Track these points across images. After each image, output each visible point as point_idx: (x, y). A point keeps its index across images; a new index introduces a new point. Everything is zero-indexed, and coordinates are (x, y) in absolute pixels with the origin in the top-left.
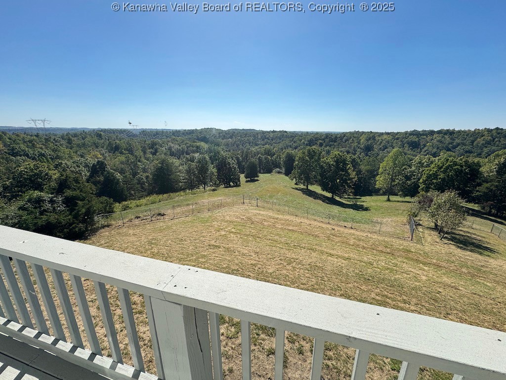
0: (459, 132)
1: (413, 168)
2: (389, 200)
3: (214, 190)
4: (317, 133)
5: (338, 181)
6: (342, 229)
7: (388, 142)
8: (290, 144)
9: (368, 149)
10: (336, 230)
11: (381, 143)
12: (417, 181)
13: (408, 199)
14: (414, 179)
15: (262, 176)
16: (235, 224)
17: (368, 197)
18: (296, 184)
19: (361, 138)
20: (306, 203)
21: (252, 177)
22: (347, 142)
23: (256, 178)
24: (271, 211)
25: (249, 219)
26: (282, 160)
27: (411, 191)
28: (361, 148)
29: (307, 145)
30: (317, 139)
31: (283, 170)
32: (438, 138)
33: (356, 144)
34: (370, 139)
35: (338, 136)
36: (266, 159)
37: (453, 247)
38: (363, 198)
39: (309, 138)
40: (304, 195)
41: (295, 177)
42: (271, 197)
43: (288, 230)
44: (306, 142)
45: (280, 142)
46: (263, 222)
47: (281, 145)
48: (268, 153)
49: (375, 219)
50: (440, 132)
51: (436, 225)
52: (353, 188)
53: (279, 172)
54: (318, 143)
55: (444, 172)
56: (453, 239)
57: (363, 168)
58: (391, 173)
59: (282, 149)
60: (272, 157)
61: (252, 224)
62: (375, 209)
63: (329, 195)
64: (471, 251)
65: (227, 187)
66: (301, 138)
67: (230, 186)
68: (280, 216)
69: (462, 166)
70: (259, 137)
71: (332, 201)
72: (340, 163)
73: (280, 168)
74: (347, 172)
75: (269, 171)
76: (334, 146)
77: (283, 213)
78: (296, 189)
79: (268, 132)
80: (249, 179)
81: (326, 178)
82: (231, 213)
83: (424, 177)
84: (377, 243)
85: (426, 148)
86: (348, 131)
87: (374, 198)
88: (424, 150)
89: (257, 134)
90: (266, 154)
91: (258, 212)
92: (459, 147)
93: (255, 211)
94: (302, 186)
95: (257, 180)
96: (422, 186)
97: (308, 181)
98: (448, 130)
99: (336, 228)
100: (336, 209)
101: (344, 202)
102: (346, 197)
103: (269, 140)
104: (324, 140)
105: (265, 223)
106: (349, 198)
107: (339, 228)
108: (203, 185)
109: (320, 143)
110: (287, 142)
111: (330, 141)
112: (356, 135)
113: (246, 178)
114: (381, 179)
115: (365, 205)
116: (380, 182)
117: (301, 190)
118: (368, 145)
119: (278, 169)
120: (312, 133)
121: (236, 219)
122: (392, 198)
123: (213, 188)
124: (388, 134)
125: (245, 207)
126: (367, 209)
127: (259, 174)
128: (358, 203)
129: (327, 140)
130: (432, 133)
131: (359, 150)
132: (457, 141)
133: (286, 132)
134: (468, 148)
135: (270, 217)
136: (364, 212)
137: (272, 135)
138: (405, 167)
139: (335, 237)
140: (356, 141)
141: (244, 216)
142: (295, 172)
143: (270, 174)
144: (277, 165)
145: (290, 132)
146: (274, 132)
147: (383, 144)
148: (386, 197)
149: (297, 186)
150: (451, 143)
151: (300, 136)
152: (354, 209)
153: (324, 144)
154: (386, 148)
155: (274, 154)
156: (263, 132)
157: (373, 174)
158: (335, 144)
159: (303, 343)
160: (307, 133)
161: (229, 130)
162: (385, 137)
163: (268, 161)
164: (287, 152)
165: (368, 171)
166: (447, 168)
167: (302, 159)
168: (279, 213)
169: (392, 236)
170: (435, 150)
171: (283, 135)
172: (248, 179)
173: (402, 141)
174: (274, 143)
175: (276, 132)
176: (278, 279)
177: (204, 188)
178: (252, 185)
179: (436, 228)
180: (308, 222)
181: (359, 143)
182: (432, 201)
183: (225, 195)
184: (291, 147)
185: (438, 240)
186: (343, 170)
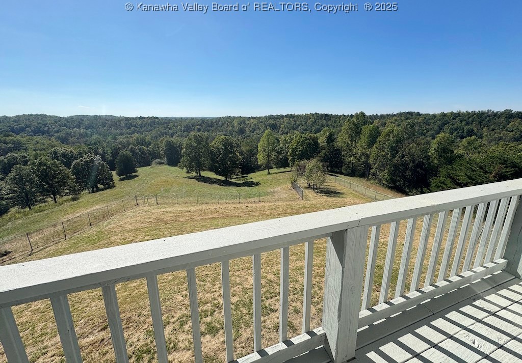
0: (298, 116)
1: (282, 145)
2: (269, 173)
3: (74, 199)
4: (192, 119)
5: (229, 163)
6: (254, 205)
7: (255, 125)
8: (165, 131)
9: (242, 132)
10: (250, 207)
11: (250, 126)
12: (286, 155)
13: (282, 170)
14: (284, 153)
15: (141, 171)
16: (145, 230)
17: (252, 174)
18: (188, 172)
19: (234, 122)
20: (206, 189)
21: (128, 172)
22: (223, 126)
23: (134, 174)
24: (177, 205)
25: (159, 220)
26: (161, 149)
27: (283, 163)
28: (236, 132)
29: (184, 131)
30: (194, 125)
31: (165, 160)
32: (287, 121)
33: (231, 128)
34: (241, 123)
35: (214, 121)
36: (140, 149)
37: (325, 197)
38: (250, 176)
39: (186, 124)
40: (200, 182)
41: (185, 166)
42: (167, 191)
43: (210, 218)
44: (182, 128)
45: (152, 130)
46: (178, 219)
47: (154, 133)
48: (141, 142)
49: (269, 191)
50: (287, 116)
51: (309, 185)
52: (240, 168)
53: (160, 163)
54: (196, 129)
55: (301, 145)
56: (322, 192)
57: (244, 149)
58: (267, 150)
59: (156, 137)
60: (147, 147)
61: (166, 224)
62: (263, 183)
63: (223, 178)
64: (334, 197)
65: (93, 192)
66: (176, 124)
67: (99, 190)
68: (192, 208)
69: (310, 140)
70: (123, 125)
71: (227, 183)
72: (228, 147)
73: (160, 158)
74: (235, 154)
75: (147, 163)
76: (211, 131)
77: (192, 204)
78: (189, 177)
79: (133, 118)
80: (124, 176)
81: (217, 162)
82: (128, 220)
83: (290, 151)
84: (285, 208)
85: (281, 129)
86: (221, 117)
87: (258, 173)
88: (280, 130)
89: (119, 121)
90: (138, 143)
91: (163, 210)
92: (300, 127)
93: (160, 210)
94: (194, 174)
95: (136, 176)
96: (290, 158)
97: (200, 167)
98: (291, 115)
99: (250, 205)
100: (234, 190)
101: (236, 182)
102: (235, 177)
103: (137, 127)
104: (200, 125)
105: (181, 219)
106: (238, 178)
107: (251, 205)
108: (52, 196)
109: (198, 128)
110: (161, 129)
111: (206, 127)
112: (229, 120)
113: (119, 175)
114: (261, 156)
115: (255, 181)
116: (261, 158)
117: (194, 178)
118: (241, 128)
119: (159, 160)
120: (187, 119)
121: (143, 225)
122: (271, 171)
123: (71, 197)
124: (254, 118)
125: (142, 208)
126: (257, 184)
127: (138, 169)
128: (249, 181)
129: (204, 125)
130: (282, 117)
131: (234, 133)
132: (298, 122)
133: (157, 118)
134: (304, 127)
135: (182, 212)
136: (257, 187)
137: (139, 122)
138: (275, 144)
139: (253, 213)
140: (230, 125)
141: (150, 218)
142: (184, 159)
143: (149, 167)
144: (156, 156)
145: (162, 118)
146: (141, 118)
147: (252, 127)
148: (266, 171)
149: (189, 175)
150: (295, 124)
151: (174, 122)
152: (248, 186)
153: (202, 130)
154: (255, 130)
155: (150, 144)
156: (128, 119)
157: (253, 153)
158: (212, 129)
159: (294, 304)
160: (182, 118)
161: (72, 118)
162: (252, 121)
163: (143, 153)
164: (167, 140)
165: (248, 151)
166: (302, 142)
167: (189, 146)
168: (187, 205)
169: (289, 200)
170: (287, 130)
171: (153, 122)
172: (122, 177)
173: (264, 124)
174: (144, 131)
175: (144, 118)
176: (235, 265)
177: (55, 200)
178: (131, 182)
179: (309, 187)
180: (222, 207)
181: (233, 127)
182: (305, 167)
183: (102, 201)
184: (166, 134)
185: (315, 195)
186: (231, 153)
